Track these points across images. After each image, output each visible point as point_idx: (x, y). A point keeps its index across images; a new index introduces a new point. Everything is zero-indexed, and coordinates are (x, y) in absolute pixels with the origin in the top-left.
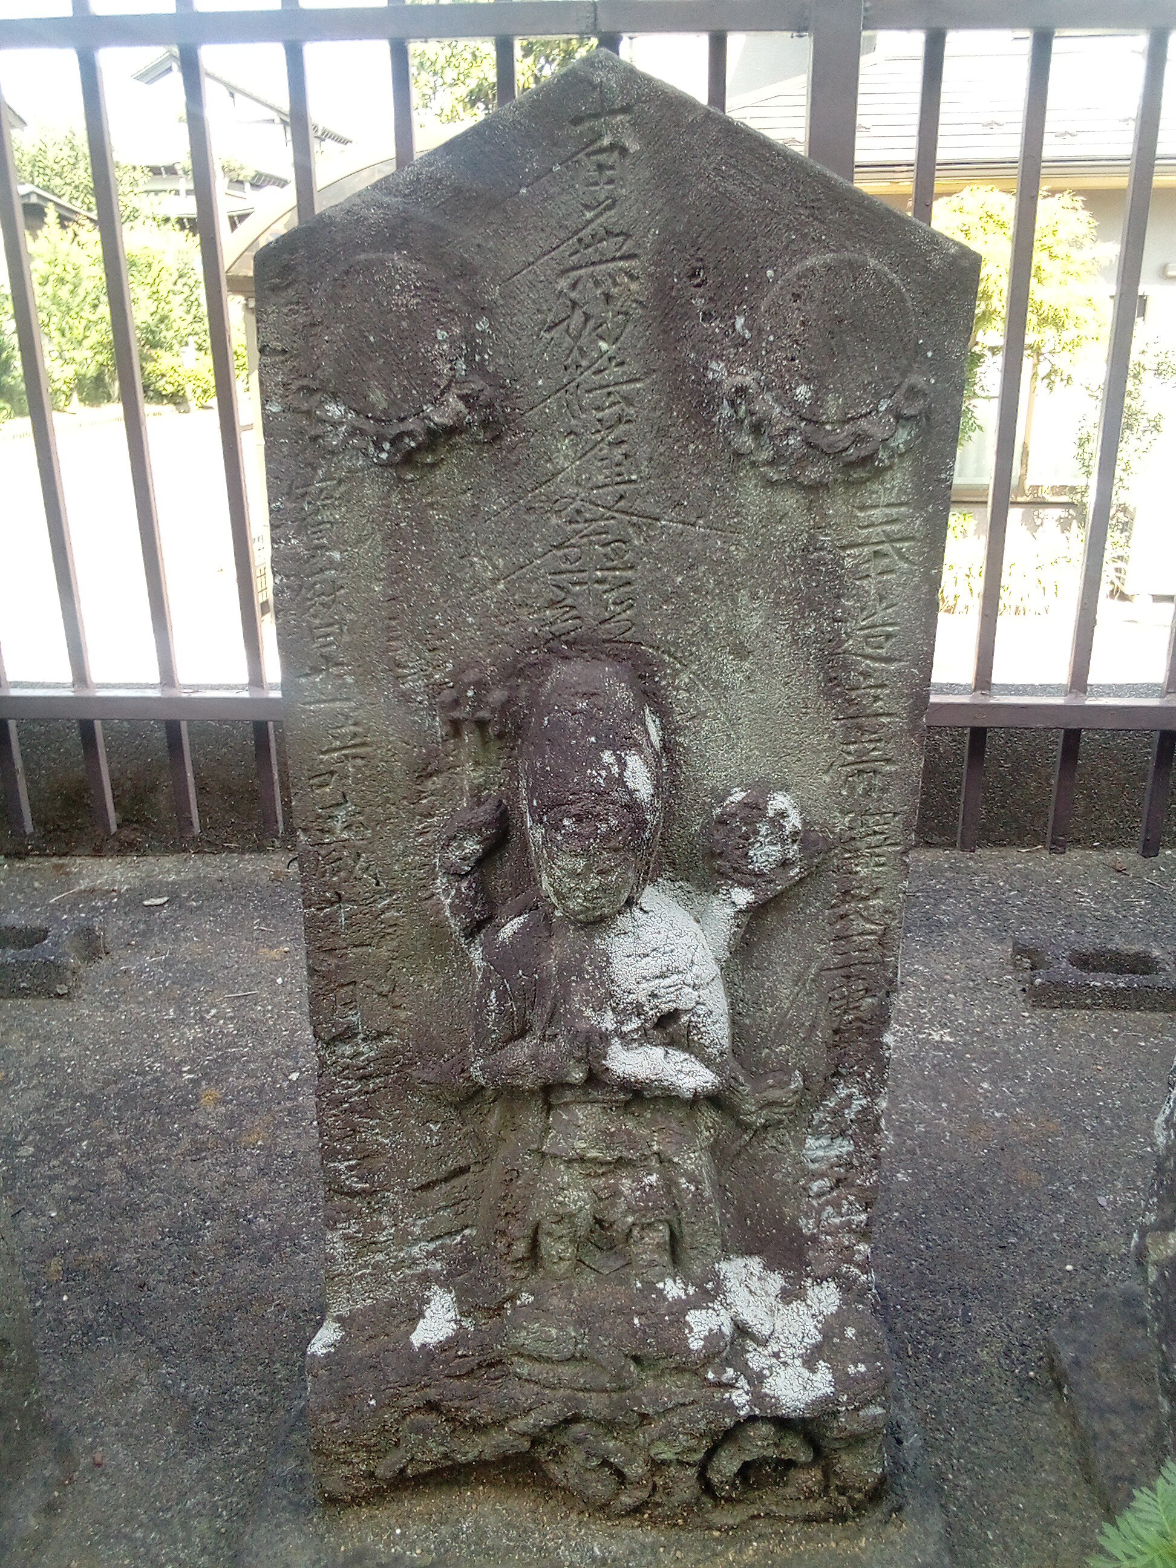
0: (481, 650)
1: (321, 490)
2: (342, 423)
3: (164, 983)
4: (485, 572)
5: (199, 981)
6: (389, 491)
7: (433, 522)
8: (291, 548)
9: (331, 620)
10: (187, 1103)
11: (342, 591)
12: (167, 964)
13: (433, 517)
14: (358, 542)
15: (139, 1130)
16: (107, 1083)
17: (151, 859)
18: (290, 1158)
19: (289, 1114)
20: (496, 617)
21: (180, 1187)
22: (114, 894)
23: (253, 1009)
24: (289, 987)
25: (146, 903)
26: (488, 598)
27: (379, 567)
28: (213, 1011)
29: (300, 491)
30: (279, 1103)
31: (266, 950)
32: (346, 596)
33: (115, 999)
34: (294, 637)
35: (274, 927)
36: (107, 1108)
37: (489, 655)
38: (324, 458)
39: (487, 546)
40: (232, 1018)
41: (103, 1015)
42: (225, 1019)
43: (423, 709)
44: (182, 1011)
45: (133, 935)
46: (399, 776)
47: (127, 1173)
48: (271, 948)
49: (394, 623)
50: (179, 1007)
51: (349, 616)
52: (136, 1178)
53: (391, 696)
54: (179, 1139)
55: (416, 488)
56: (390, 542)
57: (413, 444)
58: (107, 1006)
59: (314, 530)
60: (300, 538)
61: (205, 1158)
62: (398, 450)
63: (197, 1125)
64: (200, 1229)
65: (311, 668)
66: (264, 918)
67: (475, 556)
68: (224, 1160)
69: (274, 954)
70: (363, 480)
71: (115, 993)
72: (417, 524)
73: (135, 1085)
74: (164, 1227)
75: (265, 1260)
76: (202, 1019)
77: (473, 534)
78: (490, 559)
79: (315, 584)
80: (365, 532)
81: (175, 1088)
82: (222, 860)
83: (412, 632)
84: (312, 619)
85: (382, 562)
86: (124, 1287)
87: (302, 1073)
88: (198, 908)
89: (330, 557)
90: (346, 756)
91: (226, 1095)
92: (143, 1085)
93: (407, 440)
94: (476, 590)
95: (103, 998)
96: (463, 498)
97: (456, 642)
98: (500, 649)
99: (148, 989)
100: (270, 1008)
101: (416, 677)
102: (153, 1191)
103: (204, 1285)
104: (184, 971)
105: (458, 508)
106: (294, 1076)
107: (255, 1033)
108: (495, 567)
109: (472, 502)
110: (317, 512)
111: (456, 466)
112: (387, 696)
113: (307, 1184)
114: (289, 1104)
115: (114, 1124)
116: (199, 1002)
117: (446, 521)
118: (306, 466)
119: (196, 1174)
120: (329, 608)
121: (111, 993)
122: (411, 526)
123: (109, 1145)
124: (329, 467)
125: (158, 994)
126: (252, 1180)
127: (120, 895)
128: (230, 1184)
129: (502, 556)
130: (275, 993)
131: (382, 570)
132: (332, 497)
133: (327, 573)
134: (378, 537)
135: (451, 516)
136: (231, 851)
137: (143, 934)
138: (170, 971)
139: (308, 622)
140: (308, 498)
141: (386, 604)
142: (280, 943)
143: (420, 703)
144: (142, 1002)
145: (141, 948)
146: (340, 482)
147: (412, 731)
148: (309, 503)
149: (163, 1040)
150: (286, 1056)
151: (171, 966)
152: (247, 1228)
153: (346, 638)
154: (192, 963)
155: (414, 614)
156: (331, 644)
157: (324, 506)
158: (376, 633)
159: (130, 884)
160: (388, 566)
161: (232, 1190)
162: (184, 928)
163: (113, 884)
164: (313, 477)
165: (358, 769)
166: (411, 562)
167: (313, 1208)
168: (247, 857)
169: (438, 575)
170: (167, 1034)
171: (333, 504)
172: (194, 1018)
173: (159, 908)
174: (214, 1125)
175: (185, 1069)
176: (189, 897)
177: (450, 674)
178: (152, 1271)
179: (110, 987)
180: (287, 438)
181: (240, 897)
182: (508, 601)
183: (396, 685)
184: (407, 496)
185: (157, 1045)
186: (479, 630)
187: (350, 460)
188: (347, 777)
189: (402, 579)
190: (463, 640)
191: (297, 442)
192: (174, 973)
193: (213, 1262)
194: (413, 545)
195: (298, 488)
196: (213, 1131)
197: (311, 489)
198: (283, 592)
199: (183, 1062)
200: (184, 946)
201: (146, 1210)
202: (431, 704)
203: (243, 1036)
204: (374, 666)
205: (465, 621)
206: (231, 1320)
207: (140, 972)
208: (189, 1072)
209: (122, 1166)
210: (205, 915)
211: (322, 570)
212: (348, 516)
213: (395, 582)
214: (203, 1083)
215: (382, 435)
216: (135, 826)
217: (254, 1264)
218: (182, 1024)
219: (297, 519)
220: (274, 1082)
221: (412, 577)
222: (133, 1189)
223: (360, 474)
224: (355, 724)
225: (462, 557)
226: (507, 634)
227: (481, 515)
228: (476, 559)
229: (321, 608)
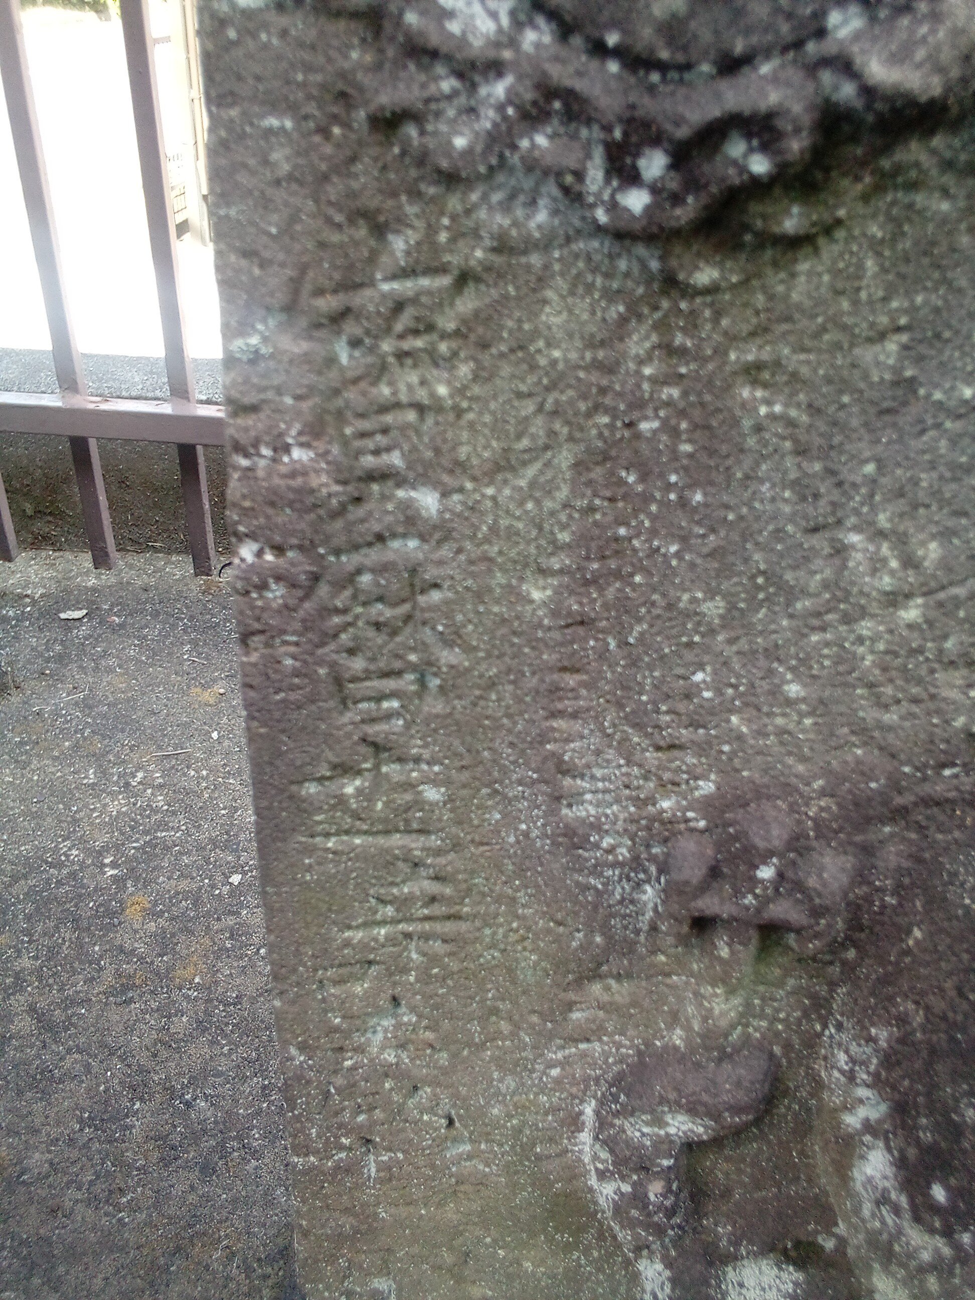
0: (803, 759)
1: (399, 306)
2: (495, 68)
3: (82, 731)
4: (874, 571)
5: (123, 730)
6: (623, 320)
7: (747, 424)
8: (293, 475)
9: (397, 665)
10: (113, 914)
11: (436, 596)
12: (87, 705)
13: (748, 407)
14: (498, 468)
15: (53, 953)
16: (15, 879)
17: (69, 555)
18: (235, 1004)
19: (231, 937)
20: (871, 686)
21: (103, 1045)
22: (28, 600)
23: (185, 775)
24: (226, 743)
25: (63, 616)
26: (860, 640)
27: (554, 542)
28: (140, 775)
29: (329, 303)
30: (219, 919)
31: (199, 690)
32: (447, 610)
33: (26, 752)
34: (293, 696)
35: (207, 659)
36: (15, 916)
37: (827, 772)
38: (415, 194)
39: (902, 505)
40: (161, 786)
41: (13, 774)
42: (153, 787)
43: (614, 865)
44: (104, 773)
45: (48, 660)
46: (527, 976)
47: (39, 1021)
48: (204, 687)
49: (571, 680)
50: (101, 766)
51: (448, 657)
52: (50, 1029)
53: (535, 833)
54: (101, 969)
55: (718, 315)
56: (597, 473)
57: (760, 165)
58: (17, 761)
59: (365, 425)
60: (321, 446)
61: (131, 1001)
62: (693, 184)
63: (121, 949)
64: (127, 1116)
65: (334, 767)
66: (194, 643)
67: (856, 529)
68: (154, 1005)
69: (208, 696)
70: (542, 281)
71: (26, 744)
72: (695, 427)
73: (48, 881)
74: (83, 1110)
75: (207, 1170)
76: (127, 784)
77: (870, 468)
78: (900, 540)
79: (359, 571)
80: (525, 443)
81: (96, 890)
82: (148, 562)
83: (620, 706)
84: (343, 659)
85: (564, 527)
86: (33, 1210)
87: (244, 873)
88: (122, 626)
89: (407, 506)
90: (408, 936)
91: (155, 904)
92: (59, 883)
93: (736, 148)
94: (830, 617)
95: (12, 750)
96: (867, 354)
97: (740, 737)
98: (859, 762)
99: (65, 739)
100: (204, 773)
101: (607, 797)
102: (69, 1051)
103: (134, 1207)
104: (104, 716)
105: (844, 386)
106: (236, 879)
107: (188, 808)
108: (910, 562)
109: (897, 370)
110: (380, 371)
111: (876, 246)
112: (526, 834)
113: (257, 1049)
114: (231, 921)
115: (23, 942)
116: (124, 761)
117: (791, 423)
118: (351, 221)
119: (121, 1026)
120: (394, 633)
121: (22, 743)
122: (675, 433)
123: (17, 976)
124: (432, 230)
125: (76, 747)
126: (190, 1038)
127: (34, 603)
128: (163, 1043)
129: (946, 535)
130: (210, 753)
131: (557, 548)
132: (430, 328)
133: (395, 544)
134: (565, 458)
135: (813, 409)
136: (156, 550)
137: (60, 659)
138: (89, 715)
139: (333, 665)
140: (351, 328)
141: (556, 635)
142: (215, 681)
143: (611, 850)
144: (57, 758)
145: (57, 678)
146: (464, 279)
147: (576, 902)
148: (355, 343)
149: (82, 814)
150: (226, 847)
151: (90, 708)
152: (184, 1115)
153: (435, 706)
154: (115, 705)
155: (634, 663)
156: (389, 716)
157: (401, 356)
158: (519, 700)
159: (44, 587)
160: (583, 539)
161: (164, 1054)
162: (105, 654)
163: (26, 587)
164: (373, 259)
165: (433, 959)
166: (653, 533)
167: (264, 1088)
168: (174, 558)
169: (725, 571)
170: (86, 806)
171: (431, 352)
172: (116, 783)
173: (77, 624)
174: (142, 949)
175: (107, 861)
176: (111, 610)
177: (707, 805)
178: (68, 1184)
179: (20, 734)
180: (292, 108)
181: (166, 613)
182: (920, 651)
183: (552, 812)
184: (679, 339)
185: (75, 821)
186: (811, 713)
187: (506, 206)
188: (405, 970)
189: (617, 574)
190: (761, 733)
191: (324, 132)
192: (94, 718)
193: (142, 1169)
194: (669, 487)
195: (319, 292)
196: (141, 959)
197: (364, 299)
198: (263, 587)
199: (105, 849)
200: (107, 679)
201: (60, 1081)
202: (636, 858)
203: (174, 813)
204: (504, 770)
205: (775, 692)
206: (167, 1270)
207: (56, 714)
208: (114, 865)
209: (32, 1009)
210: (129, 637)
211: (380, 538)
212: (476, 390)
213: (594, 581)
214: (129, 883)
215: (646, 124)
216: (50, 518)
217: (194, 1176)
218: (104, 791)
219: (312, 390)
220: (213, 886)
221: (648, 573)
222: (44, 1047)
223: (535, 260)
224: (437, 878)
225: (815, 530)
226: (890, 728)
227: (914, 410)
228: (854, 538)
229: (371, 633)
